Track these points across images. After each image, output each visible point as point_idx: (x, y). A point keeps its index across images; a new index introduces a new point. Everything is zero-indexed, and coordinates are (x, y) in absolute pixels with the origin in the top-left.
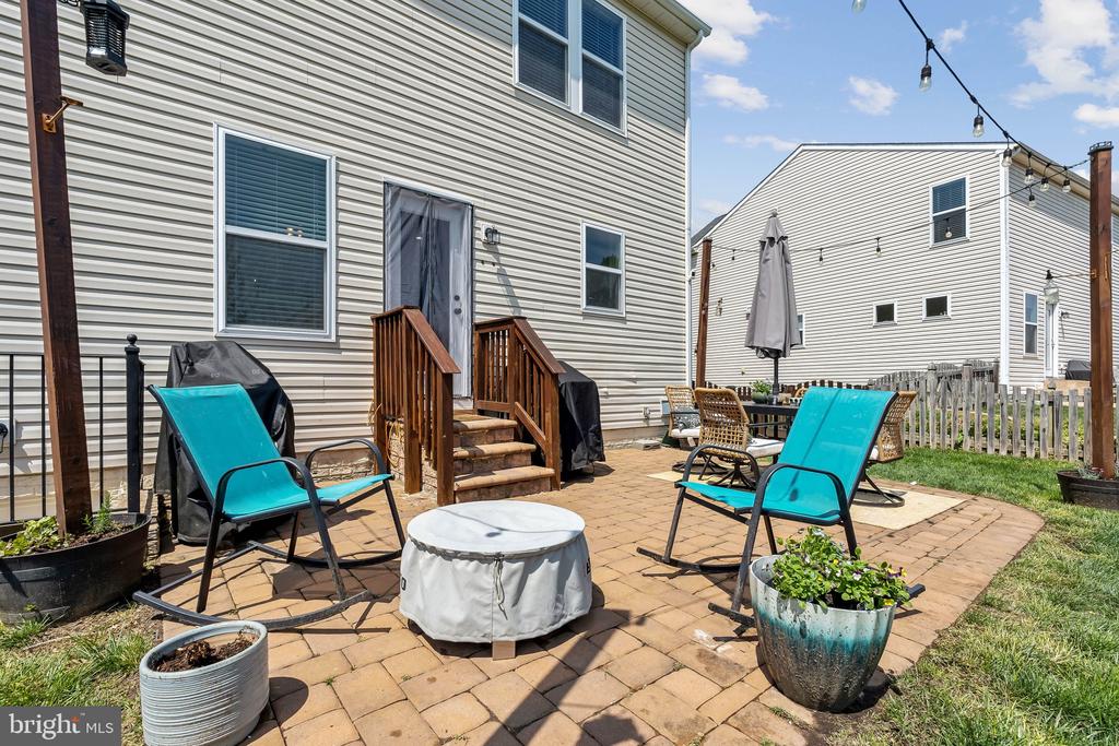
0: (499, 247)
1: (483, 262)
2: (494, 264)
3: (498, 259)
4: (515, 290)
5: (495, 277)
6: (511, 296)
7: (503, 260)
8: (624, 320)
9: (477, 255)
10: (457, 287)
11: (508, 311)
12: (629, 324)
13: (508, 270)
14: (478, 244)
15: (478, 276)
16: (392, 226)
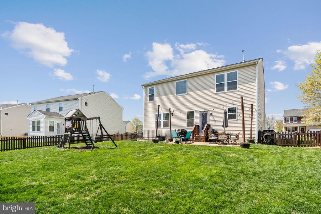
4: (215, 119)
8: (237, 121)
9: (210, 116)
10: (208, 120)
11: (214, 122)
12: (238, 121)
13: (214, 117)
14: (210, 115)
15: (210, 119)
16: (200, 115)
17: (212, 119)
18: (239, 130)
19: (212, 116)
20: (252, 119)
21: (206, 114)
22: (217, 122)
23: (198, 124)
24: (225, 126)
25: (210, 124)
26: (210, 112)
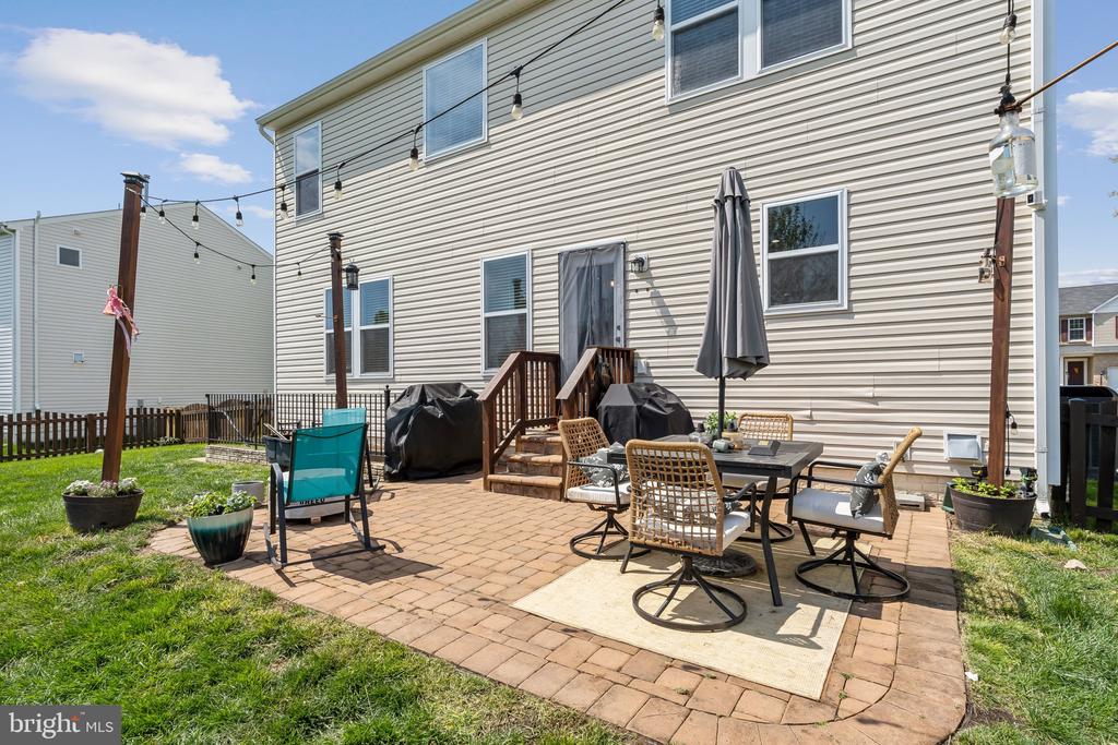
0: (652, 271)
1: (637, 291)
2: (648, 289)
3: (652, 284)
4: (670, 309)
5: (650, 301)
6: (667, 316)
7: (657, 283)
8: (849, 313)
9: (631, 285)
10: (618, 320)
11: (663, 332)
12: (858, 319)
13: (663, 292)
14: (632, 276)
15: (632, 305)
16: (564, 283)
17: (648, 303)
18: (868, 392)
19: (644, 284)
20: (1002, 290)
21: (606, 272)
22: (680, 330)
23: (554, 349)
24: (733, 360)
25: (631, 345)
26: (632, 257)
